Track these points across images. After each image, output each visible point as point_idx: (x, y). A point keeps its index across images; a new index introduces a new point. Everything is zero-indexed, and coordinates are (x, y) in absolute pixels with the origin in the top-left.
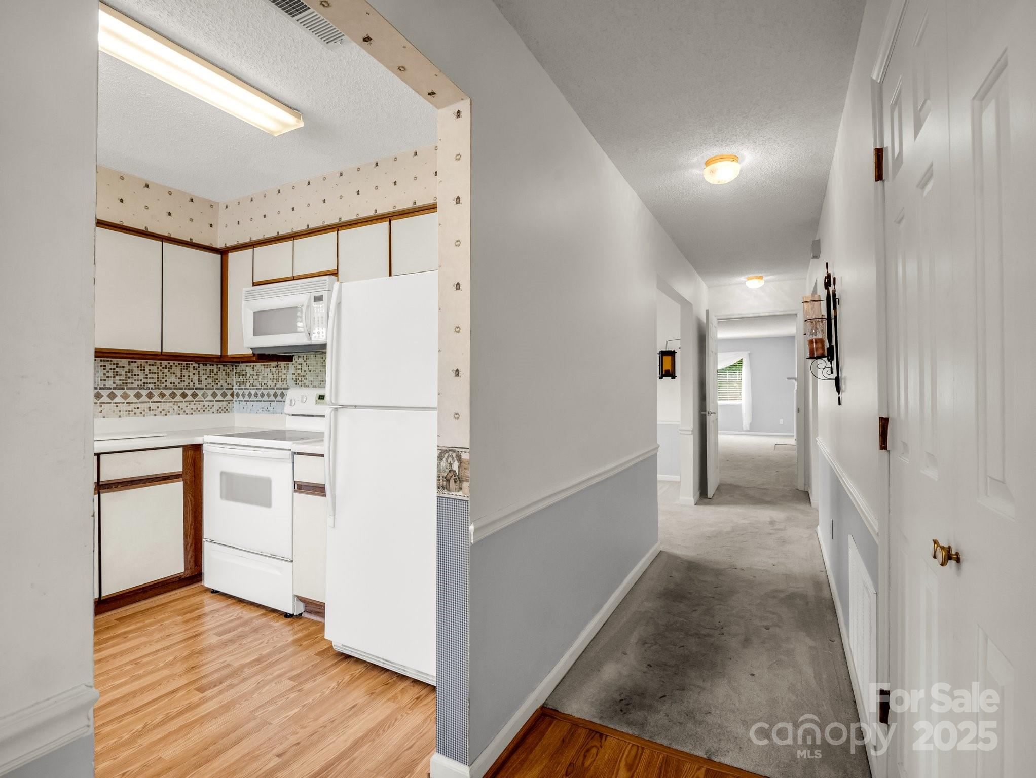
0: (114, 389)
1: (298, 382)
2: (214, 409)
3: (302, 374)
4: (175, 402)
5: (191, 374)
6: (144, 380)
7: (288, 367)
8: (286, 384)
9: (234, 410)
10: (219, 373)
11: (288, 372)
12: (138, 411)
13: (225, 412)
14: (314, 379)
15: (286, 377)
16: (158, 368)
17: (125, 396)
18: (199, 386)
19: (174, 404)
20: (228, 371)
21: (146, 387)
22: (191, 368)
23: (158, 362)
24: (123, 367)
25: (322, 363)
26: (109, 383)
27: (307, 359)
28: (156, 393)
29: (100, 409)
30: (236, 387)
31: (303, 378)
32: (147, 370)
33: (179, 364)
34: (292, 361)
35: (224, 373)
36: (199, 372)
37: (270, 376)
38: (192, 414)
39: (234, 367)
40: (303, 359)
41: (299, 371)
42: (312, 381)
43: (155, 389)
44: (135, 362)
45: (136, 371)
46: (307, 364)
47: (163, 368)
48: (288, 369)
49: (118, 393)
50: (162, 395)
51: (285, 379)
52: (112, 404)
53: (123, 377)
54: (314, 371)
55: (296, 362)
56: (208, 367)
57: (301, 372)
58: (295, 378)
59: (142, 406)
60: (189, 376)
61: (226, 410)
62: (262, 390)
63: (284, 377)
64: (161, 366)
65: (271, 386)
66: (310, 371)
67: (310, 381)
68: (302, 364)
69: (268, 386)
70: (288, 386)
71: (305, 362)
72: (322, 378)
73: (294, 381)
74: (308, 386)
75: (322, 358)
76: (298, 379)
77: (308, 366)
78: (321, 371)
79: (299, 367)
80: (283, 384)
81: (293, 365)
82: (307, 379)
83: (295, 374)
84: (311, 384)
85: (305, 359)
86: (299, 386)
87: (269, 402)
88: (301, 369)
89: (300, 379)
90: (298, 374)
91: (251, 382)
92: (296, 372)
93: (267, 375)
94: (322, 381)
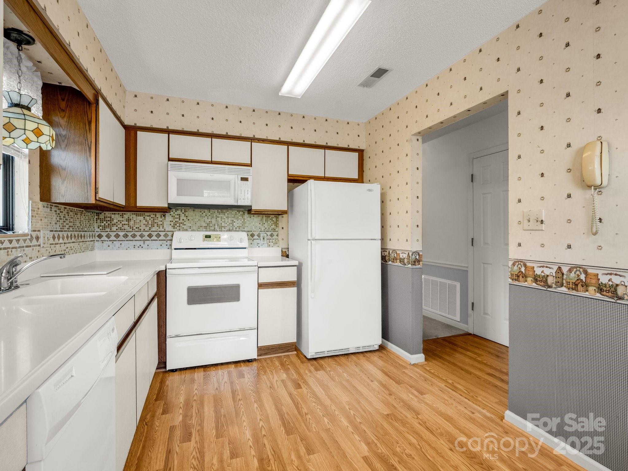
1: (176, 226)
3: (180, 222)
7: (165, 216)
8: (163, 228)
9: (97, 248)
14: (192, 225)
15: (163, 223)
20: (93, 217)
25: (201, 215)
27: (185, 212)
30: (97, 230)
31: (181, 225)
34: (169, 212)
37: (144, 222)
39: (95, 214)
40: (181, 212)
41: (177, 220)
42: (190, 226)
46: (185, 215)
48: (165, 218)
51: (161, 224)
54: (192, 220)
55: (174, 213)
56: (88, 214)
57: (180, 220)
58: (172, 224)
61: (93, 248)
62: (134, 232)
65: (144, 230)
66: (189, 220)
67: (188, 226)
68: (180, 215)
69: (140, 229)
70: (165, 229)
71: (183, 213)
72: (201, 225)
73: (172, 226)
74: (187, 230)
75: (201, 212)
76: (176, 225)
77: (187, 217)
78: (199, 220)
79: (178, 217)
80: (159, 228)
81: (170, 215)
82: (185, 225)
83: (172, 221)
84: (190, 228)
85: (183, 211)
86: (178, 229)
87: (143, 240)
88: (180, 218)
89: (178, 225)
90: (176, 221)
91: (119, 226)
92: (174, 220)
93: (140, 221)
94: (201, 227)
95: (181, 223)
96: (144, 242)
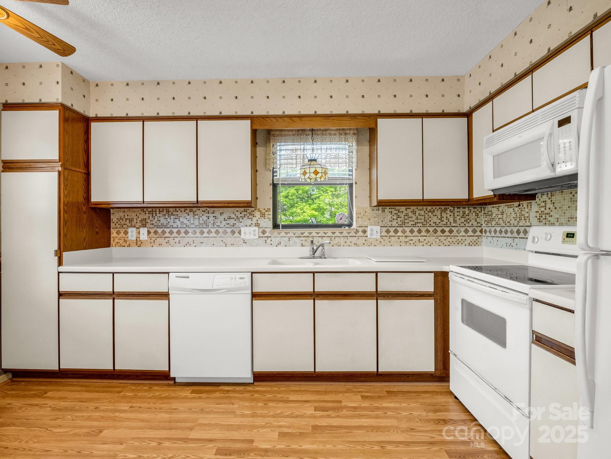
0: (397, 227)
1: (542, 219)
2: (467, 242)
3: (546, 212)
4: (437, 236)
5: (448, 216)
6: (416, 221)
7: (531, 205)
8: (529, 222)
9: (483, 243)
10: (470, 214)
11: (531, 210)
12: (412, 242)
13: (475, 245)
14: (560, 216)
15: (529, 215)
16: (425, 212)
17: (404, 232)
18: (454, 225)
19: (436, 238)
20: (478, 212)
21: (417, 226)
22: (448, 211)
23: (425, 207)
24: (403, 212)
25: (571, 198)
26: (394, 223)
27: (551, 196)
28: (423, 229)
29: (389, 240)
30: (484, 225)
31: (547, 216)
32: (417, 214)
33: (439, 208)
34: (535, 199)
35: (474, 214)
36: (454, 214)
37: (513, 215)
38: (449, 245)
39: (483, 209)
40: (547, 196)
41: (543, 209)
42: (558, 218)
43: (423, 227)
44: (410, 208)
45: (410, 214)
46: (551, 201)
47: (428, 212)
48: (531, 207)
49: (400, 229)
50: (428, 231)
51: (528, 217)
52: (396, 237)
53: (402, 219)
54: (560, 208)
55: (540, 200)
56: (461, 210)
57: (545, 209)
58: (538, 216)
59: (415, 239)
60: (447, 217)
61: (476, 244)
62: (506, 228)
63: (527, 215)
64: (426, 210)
65: (514, 224)
66: (556, 208)
67: (556, 218)
68: (546, 201)
69: (511, 224)
70: (531, 224)
71: (549, 198)
72: (571, 215)
73: (538, 219)
74: (554, 224)
75: (571, 193)
76: (542, 217)
77: (554, 203)
78: (569, 207)
79: (543, 204)
80: (526, 222)
81: (536, 202)
82: (552, 216)
83: (538, 212)
84: (558, 221)
85: (549, 196)
86: (543, 224)
87: (513, 237)
88: (545, 206)
89: (544, 216)
90: (542, 212)
91: (497, 221)
92: (540, 210)
93: (511, 214)
94: (571, 218)
95: (547, 214)
96: (514, 240)
